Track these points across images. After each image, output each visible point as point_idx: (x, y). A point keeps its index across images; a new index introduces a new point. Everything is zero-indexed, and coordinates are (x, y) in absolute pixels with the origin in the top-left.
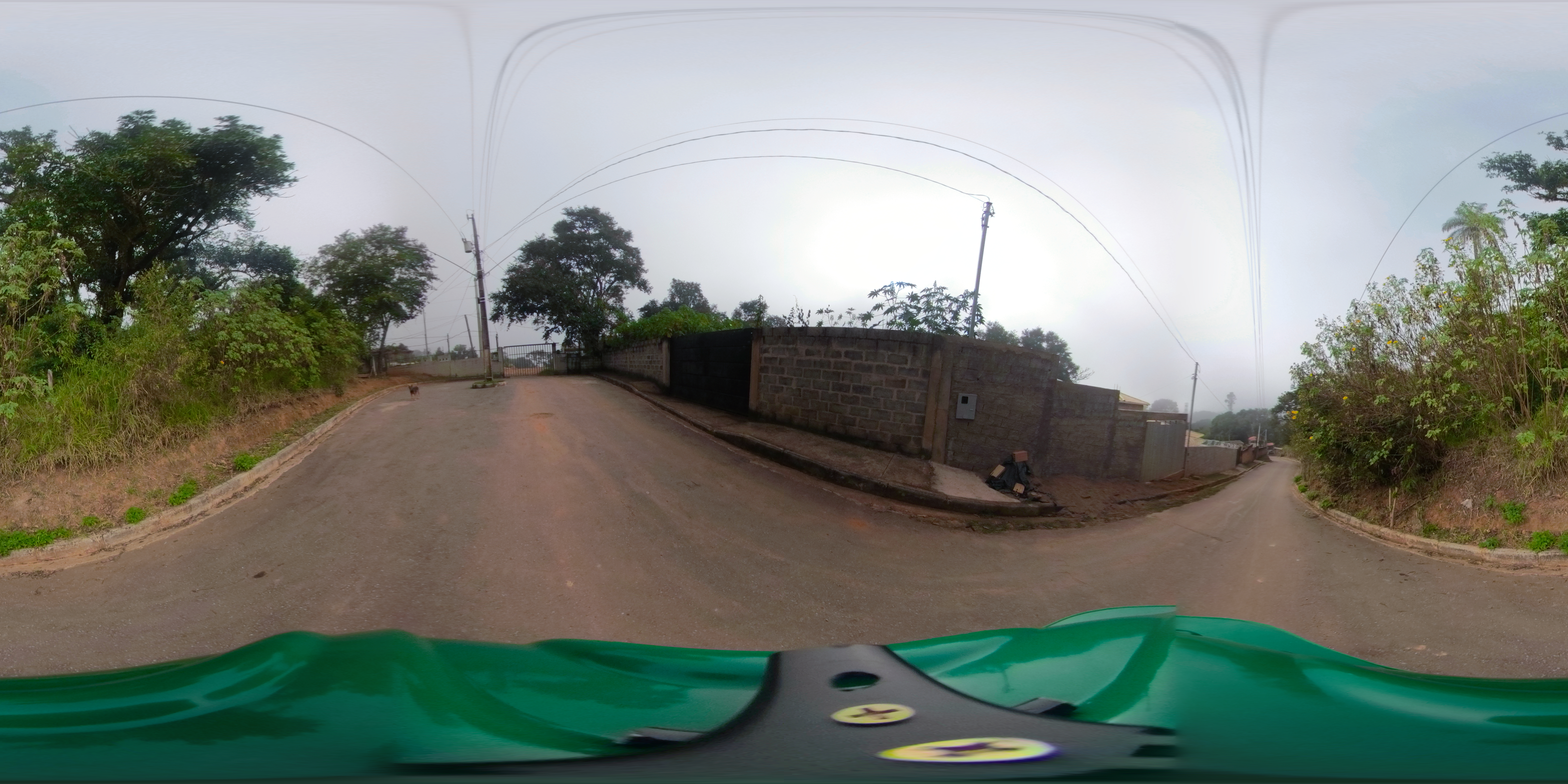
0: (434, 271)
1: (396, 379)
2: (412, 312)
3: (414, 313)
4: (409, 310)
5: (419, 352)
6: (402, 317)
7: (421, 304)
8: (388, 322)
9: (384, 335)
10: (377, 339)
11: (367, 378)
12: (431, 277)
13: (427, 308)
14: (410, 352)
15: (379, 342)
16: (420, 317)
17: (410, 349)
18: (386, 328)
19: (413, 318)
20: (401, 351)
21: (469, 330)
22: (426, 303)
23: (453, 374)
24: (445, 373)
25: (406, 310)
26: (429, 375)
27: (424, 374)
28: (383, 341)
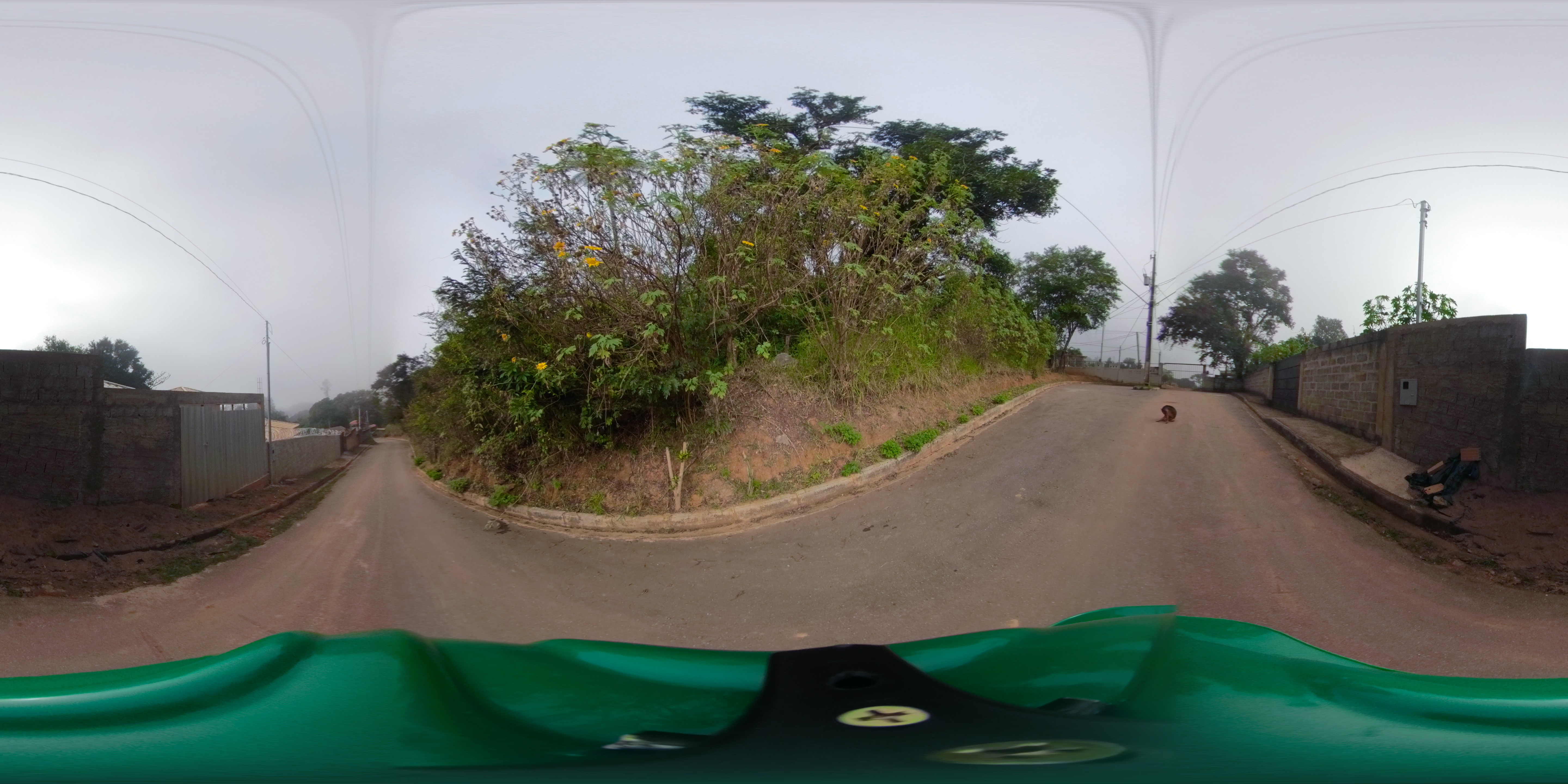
0: (1119, 293)
1: (1073, 377)
2: (1095, 323)
3: (1097, 325)
4: (1093, 322)
5: (1092, 359)
6: (1086, 326)
7: (1103, 319)
8: (1073, 328)
9: (1069, 339)
10: (1063, 341)
12: (1115, 297)
13: (1108, 323)
15: (1064, 344)
16: (1100, 328)
18: (1071, 333)
19: (1095, 328)
20: (1078, 355)
21: (1138, 346)
22: (1107, 318)
23: (1120, 380)
24: (1114, 379)
25: (1091, 322)
26: (1100, 378)
27: (1096, 377)
28: (1067, 344)
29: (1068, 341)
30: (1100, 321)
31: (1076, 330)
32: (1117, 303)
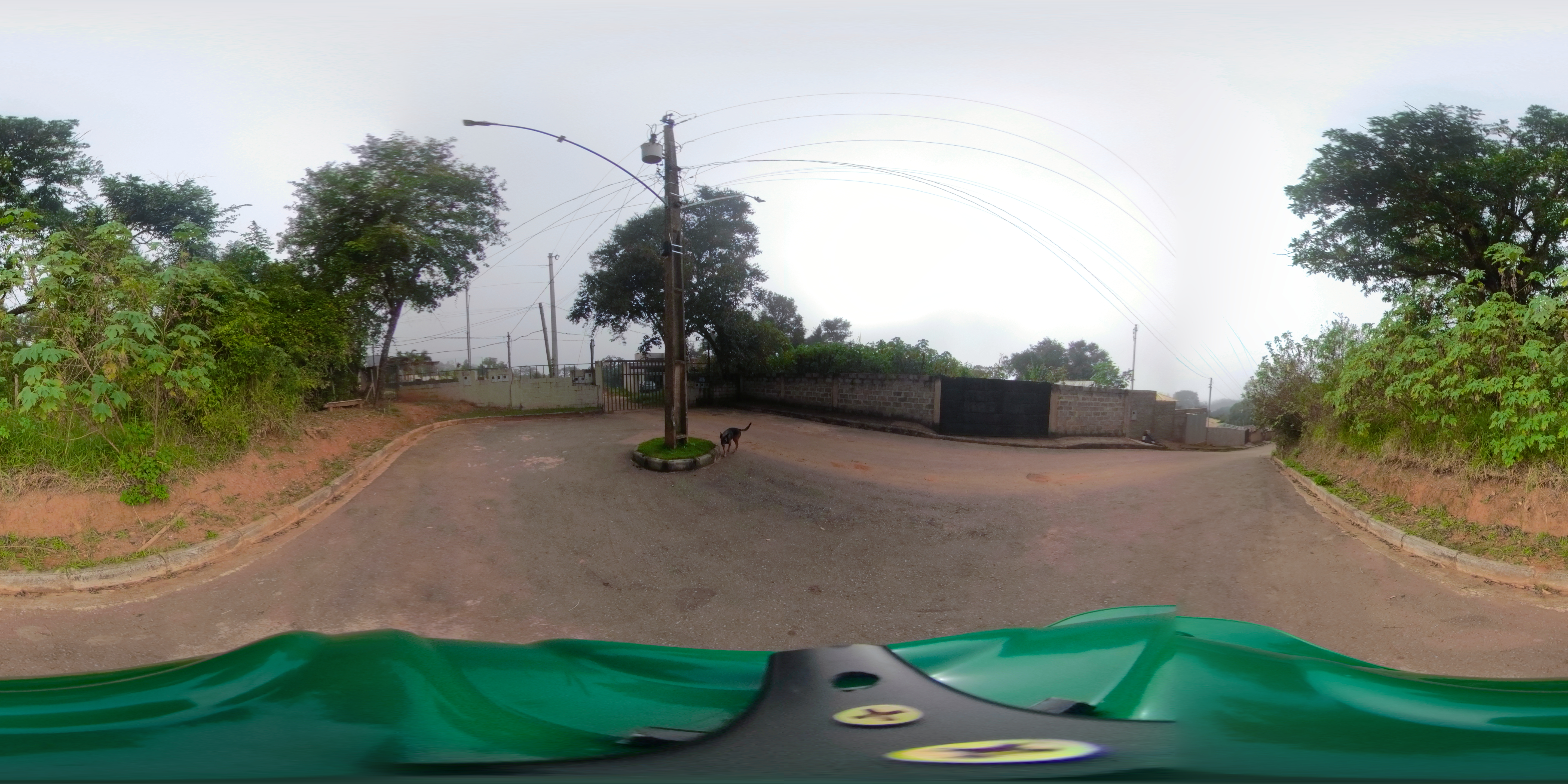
6: (428, 295)
7: (472, 269)
9: (392, 329)
12: (493, 227)
14: (434, 363)
18: (394, 316)
19: (448, 298)
20: (422, 361)
23: (515, 403)
24: (501, 401)
26: (473, 405)
27: (463, 402)
28: (389, 337)
29: (390, 334)
30: (462, 277)
31: (407, 306)
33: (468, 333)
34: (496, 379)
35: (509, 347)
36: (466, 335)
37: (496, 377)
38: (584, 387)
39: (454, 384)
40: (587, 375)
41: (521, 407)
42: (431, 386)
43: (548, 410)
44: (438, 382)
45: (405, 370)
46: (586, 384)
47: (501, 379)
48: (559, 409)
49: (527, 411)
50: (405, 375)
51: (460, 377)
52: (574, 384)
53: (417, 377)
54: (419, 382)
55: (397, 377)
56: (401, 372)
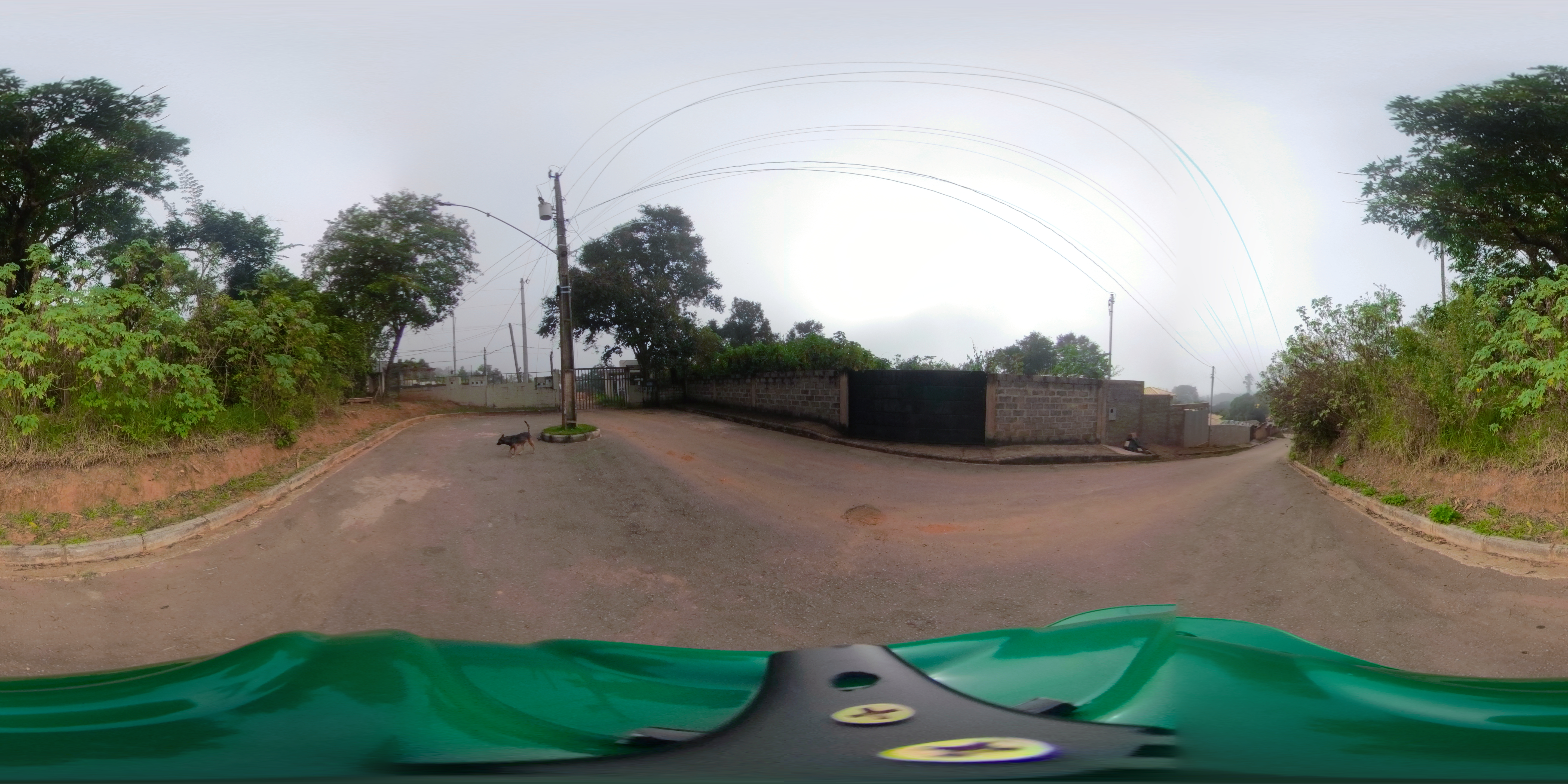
0: (475, 258)
1: (409, 406)
2: (438, 311)
3: (442, 314)
4: (435, 309)
5: (441, 370)
6: (423, 320)
7: (453, 301)
8: (403, 325)
9: (396, 344)
10: (386, 348)
11: (368, 402)
12: (468, 264)
13: (459, 310)
14: (431, 370)
15: (388, 354)
16: (449, 320)
17: (431, 366)
18: (398, 334)
19: (439, 320)
20: (421, 368)
21: (513, 344)
22: (460, 302)
23: (490, 403)
24: (479, 401)
25: (431, 309)
26: (457, 404)
27: (449, 401)
28: (394, 352)
29: (395, 348)
30: (447, 307)
31: (408, 329)
32: (473, 275)
33: (454, 348)
34: (475, 384)
35: (485, 359)
36: (452, 350)
37: (475, 383)
38: (545, 391)
39: (443, 387)
40: (547, 381)
41: (494, 406)
42: (425, 389)
43: (516, 409)
44: (434, 386)
45: (405, 375)
46: (546, 388)
47: (479, 384)
48: (524, 408)
49: (499, 409)
50: (404, 380)
51: (448, 383)
52: (536, 388)
53: (415, 382)
54: (416, 386)
55: (398, 382)
56: (401, 377)
